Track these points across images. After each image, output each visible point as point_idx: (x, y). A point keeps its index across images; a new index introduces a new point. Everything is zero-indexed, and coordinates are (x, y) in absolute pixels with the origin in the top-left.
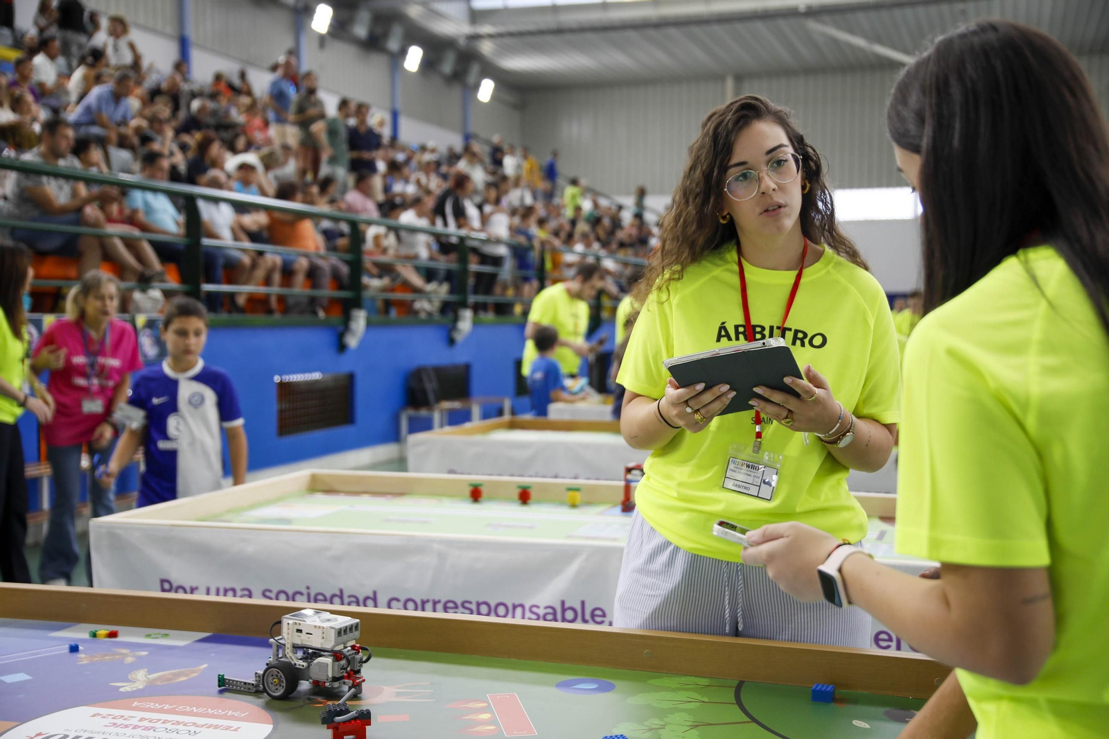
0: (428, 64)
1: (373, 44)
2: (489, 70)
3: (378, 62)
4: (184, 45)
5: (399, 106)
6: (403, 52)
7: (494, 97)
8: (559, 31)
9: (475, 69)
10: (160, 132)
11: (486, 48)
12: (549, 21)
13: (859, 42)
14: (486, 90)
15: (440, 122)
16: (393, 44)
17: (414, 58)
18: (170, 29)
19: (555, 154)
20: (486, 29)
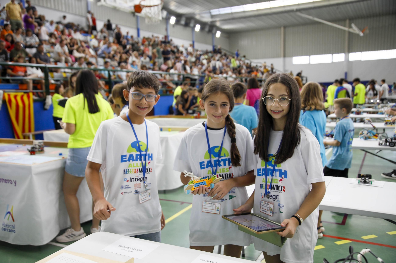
0: (202, 29)
1: (187, 25)
2: (218, 29)
3: (188, 30)
4: (138, 30)
5: (195, 40)
6: (195, 26)
7: (221, 36)
8: (233, 19)
9: (214, 29)
10: (117, 55)
11: (218, 24)
12: (231, 17)
13: (311, 17)
14: (218, 34)
15: (206, 43)
16: (192, 25)
17: (198, 28)
18: (135, 26)
19: (238, 51)
20: (218, 19)
